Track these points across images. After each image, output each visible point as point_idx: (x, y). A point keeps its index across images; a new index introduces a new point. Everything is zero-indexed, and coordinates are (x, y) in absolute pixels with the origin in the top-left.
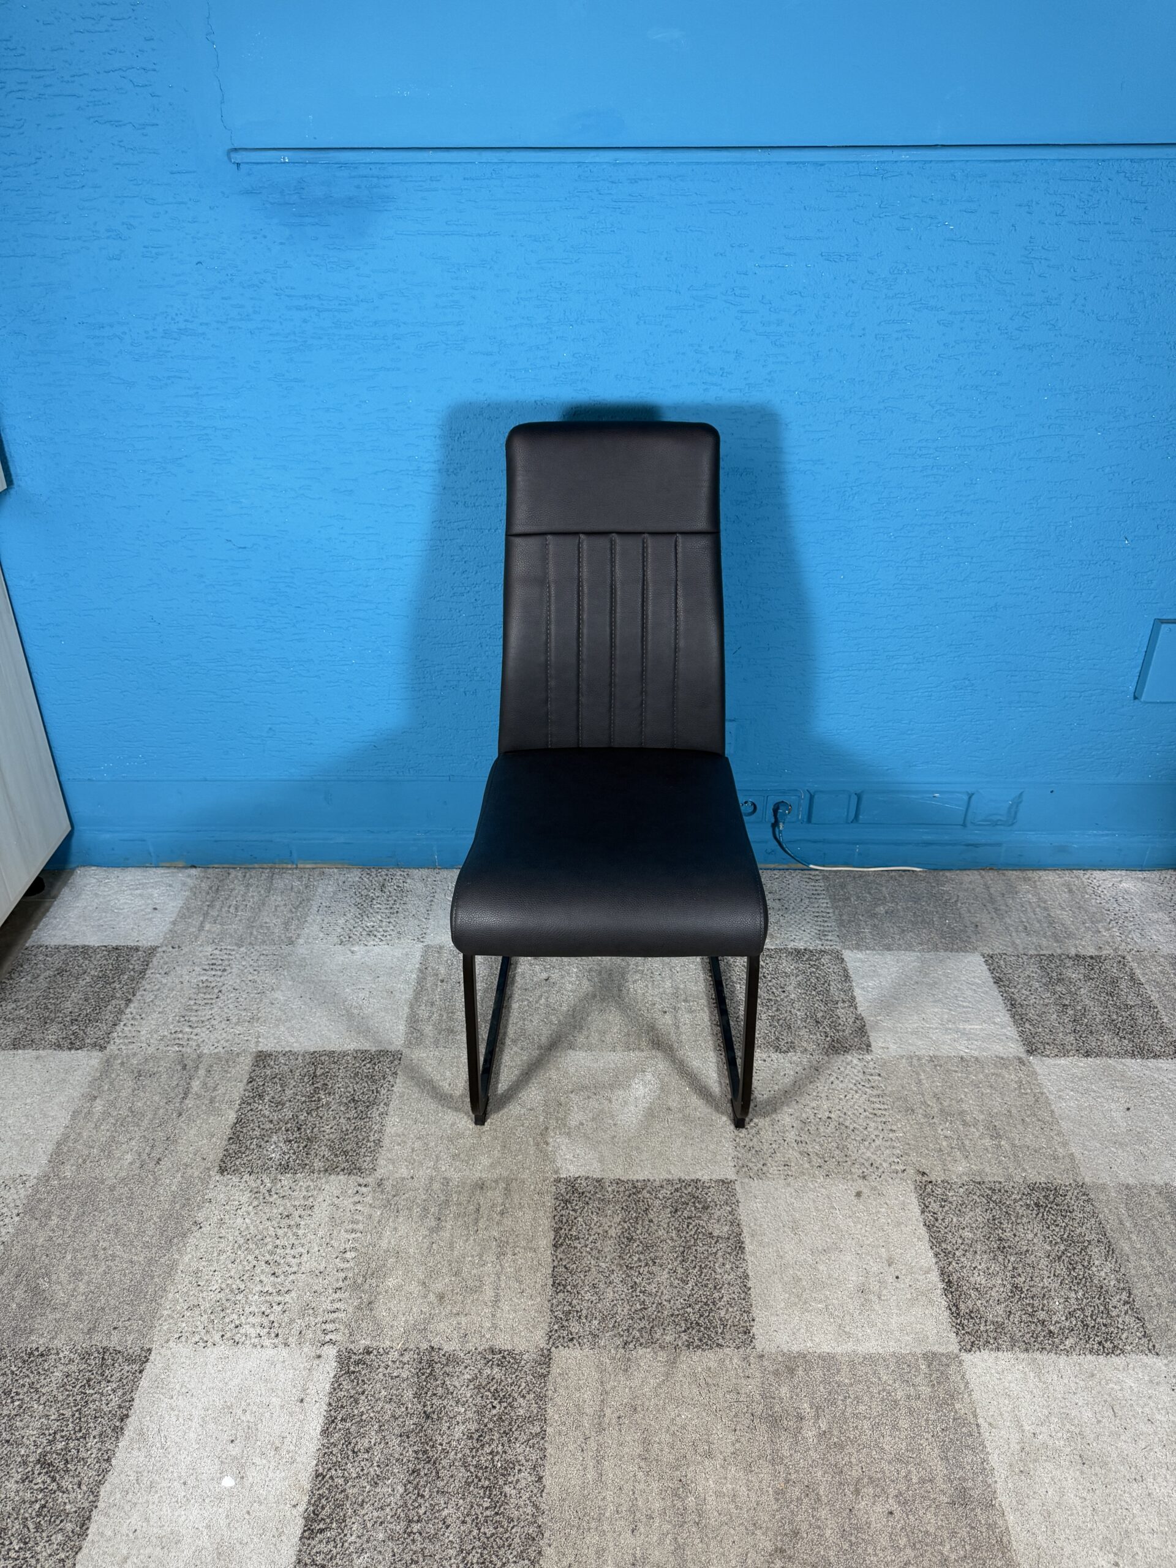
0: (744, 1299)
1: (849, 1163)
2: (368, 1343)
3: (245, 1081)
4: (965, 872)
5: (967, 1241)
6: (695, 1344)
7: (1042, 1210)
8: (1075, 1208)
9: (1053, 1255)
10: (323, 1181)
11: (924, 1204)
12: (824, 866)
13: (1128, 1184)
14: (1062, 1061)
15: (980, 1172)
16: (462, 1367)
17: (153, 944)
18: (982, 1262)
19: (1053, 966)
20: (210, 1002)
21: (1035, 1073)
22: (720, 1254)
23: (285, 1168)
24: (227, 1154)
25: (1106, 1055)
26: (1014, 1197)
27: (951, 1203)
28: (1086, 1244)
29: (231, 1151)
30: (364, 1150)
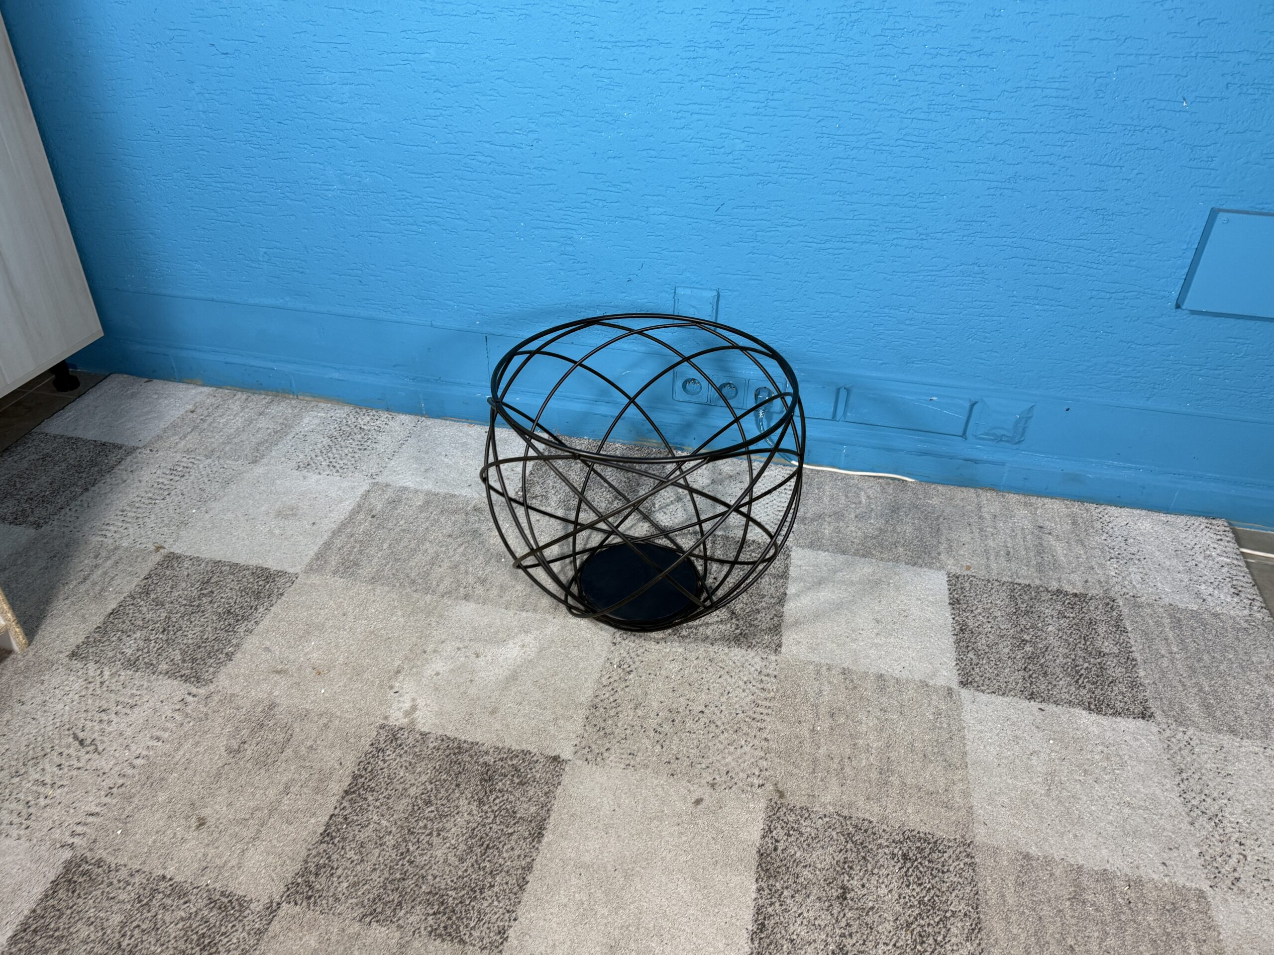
0: (515, 894)
1: (704, 766)
2: (104, 855)
3: (143, 577)
4: (959, 489)
5: (801, 880)
6: (438, 932)
7: (909, 864)
8: (951, 869)
9: (902, 920)
10: (159, 683)
11: (770, 829)
13: (1028, 854)
14: (999, 700)
15: (851, 805)
16: (182, 901)
17: (137, 445)
18: (812, 909)
19: (1026, 598)
20: (154, 502)
21: (960, 707)
22: (515, 837)
23: (132, 664)
24: (86, 643)
25: (1055, 702)
26: (879, 841)
27: (801, 834)
28: (948, 915)
29: (91, 639)
30: (212, 661)
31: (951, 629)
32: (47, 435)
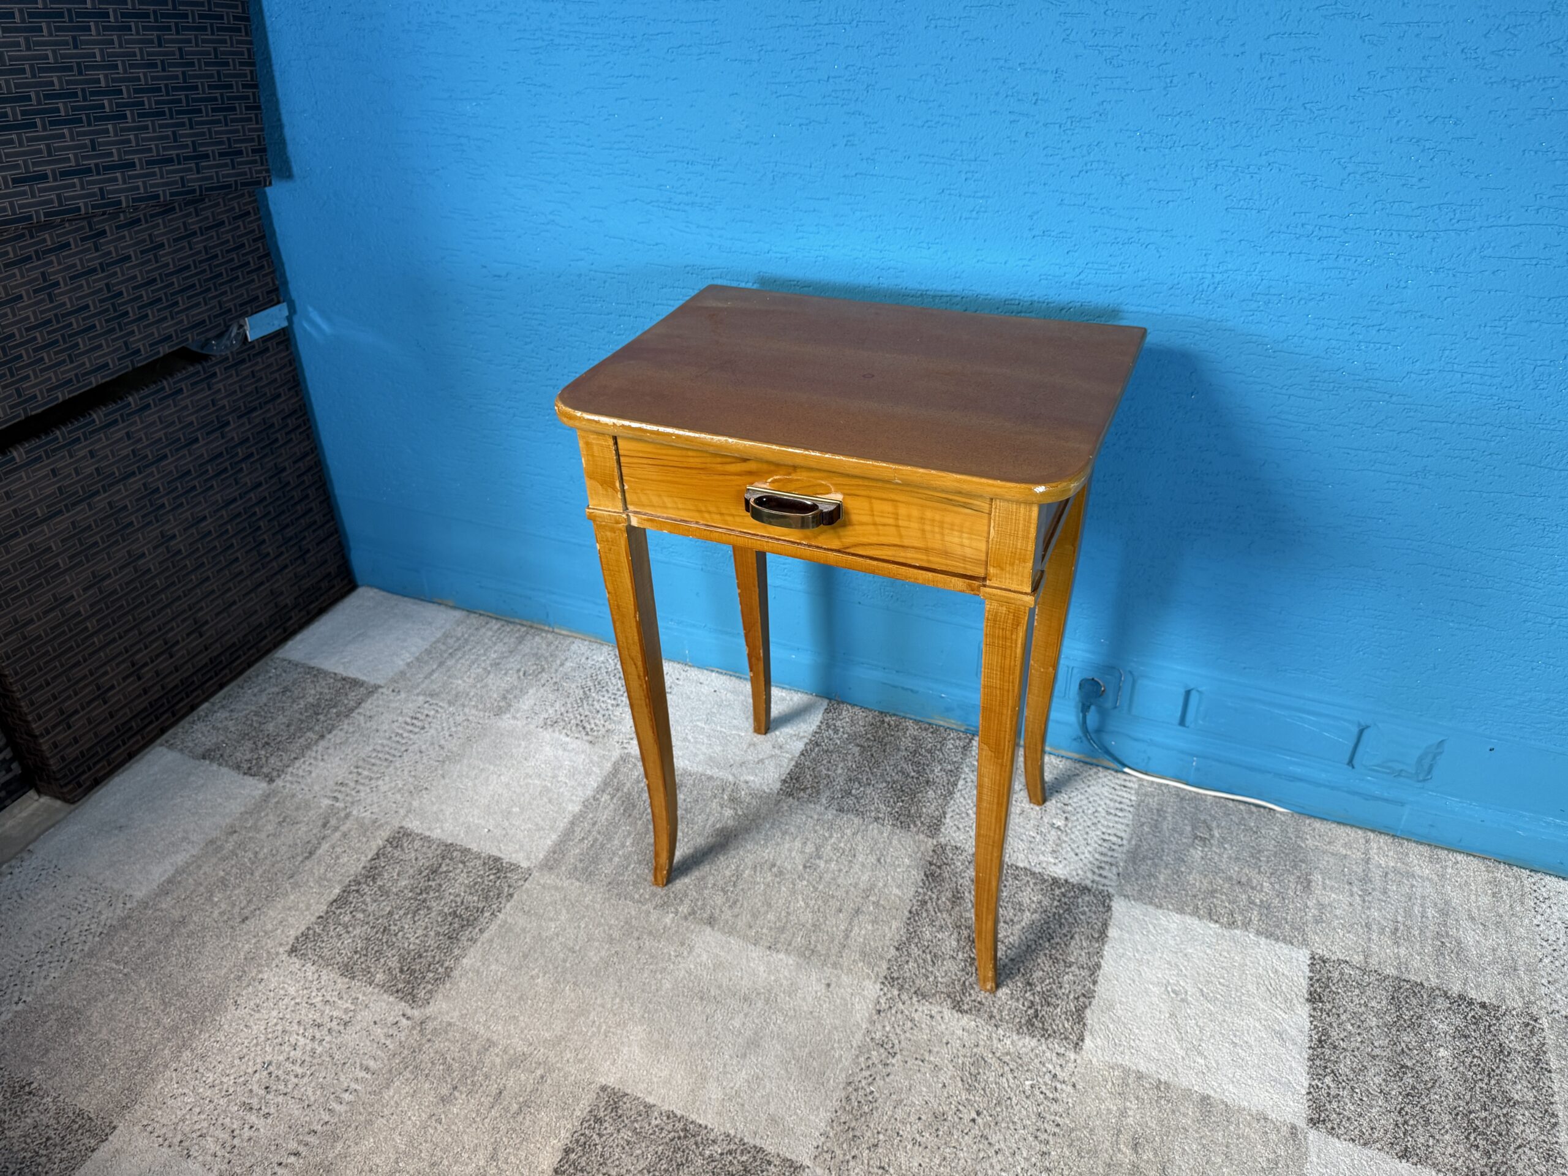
3: (369, 857)
4: (1343, 829)
10: (375, 997)
12: (1146, 774)
14: (1359, 1152)
17: (379, 682)
19: (1414, 1002)
20: (391, 758)
21: (1305, 1156)
23: (347, 970)
24: (306, 935)
29: (311, 932)
30: (431, 975)
31: (1307, 1039)
32: (290, 662)
